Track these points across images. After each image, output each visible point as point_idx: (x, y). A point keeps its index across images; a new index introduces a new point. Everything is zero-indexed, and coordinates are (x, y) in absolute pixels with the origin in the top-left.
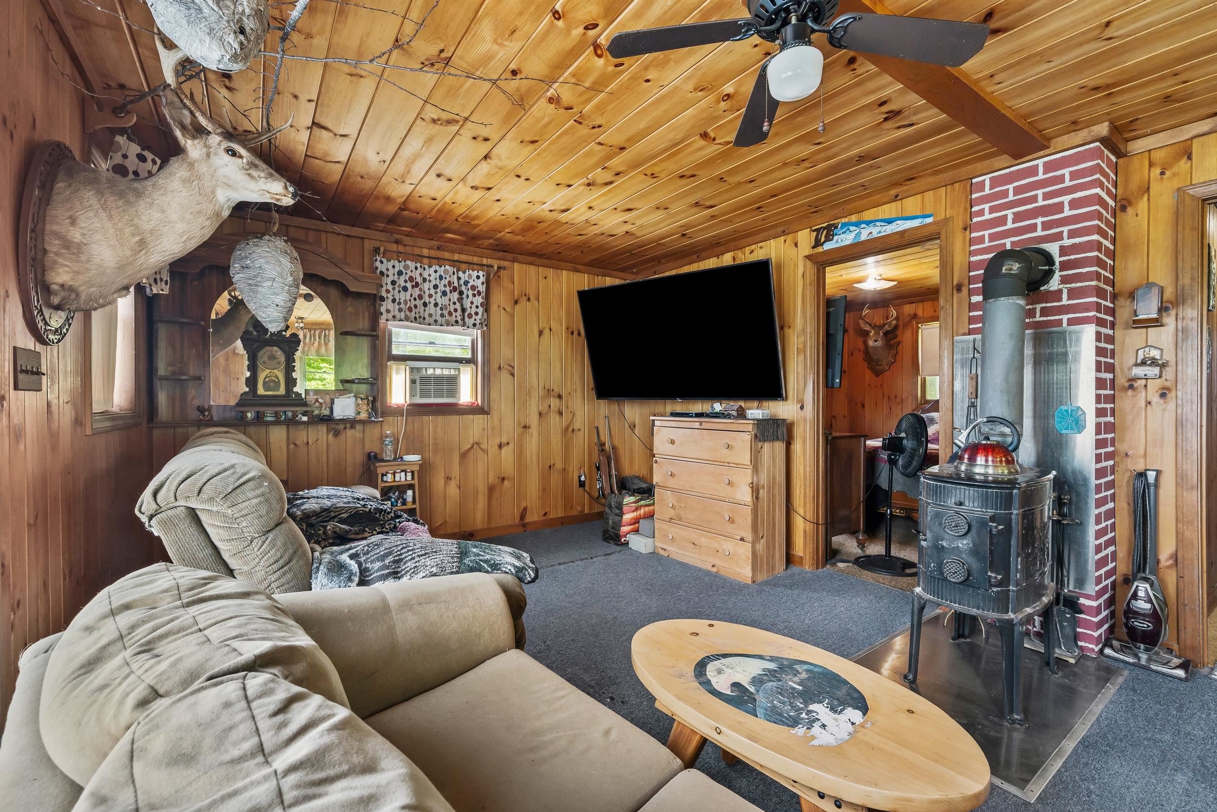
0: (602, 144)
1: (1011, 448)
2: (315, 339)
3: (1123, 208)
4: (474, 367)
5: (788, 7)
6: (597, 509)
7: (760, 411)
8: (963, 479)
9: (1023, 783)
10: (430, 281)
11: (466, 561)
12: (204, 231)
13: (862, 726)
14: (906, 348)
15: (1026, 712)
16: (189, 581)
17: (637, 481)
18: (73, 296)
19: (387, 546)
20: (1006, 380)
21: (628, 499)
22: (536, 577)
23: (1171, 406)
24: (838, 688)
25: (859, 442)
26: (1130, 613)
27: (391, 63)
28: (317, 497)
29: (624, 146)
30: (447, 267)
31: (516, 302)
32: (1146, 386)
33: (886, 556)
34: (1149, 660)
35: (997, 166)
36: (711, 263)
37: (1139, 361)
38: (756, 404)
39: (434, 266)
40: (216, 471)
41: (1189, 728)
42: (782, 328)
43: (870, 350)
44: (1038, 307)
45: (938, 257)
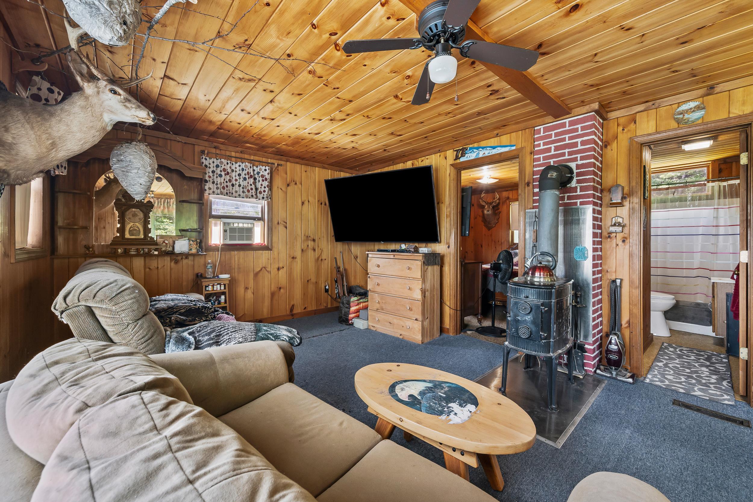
0: (339, 98)
1: (552, 268)
2: (161, 204)
3: (606, 146)
4: (263, 223)
5: (440, 34)
6: (335, 305)
7: (426, 249)
8: (529, 284)
9: (555, 439)
10: (236, 171)
11: (260, 334)
12: (95, 139)
13: (475, 413)
14: (504, 214)
15: (558, 404)
16: (95, 347)
17: (358, 289)
18: (6, 176)
19: (212, 327)
20: (550, 233)
21: (354, 299)
22: (301, 342)
23: (627, 247)
24: (464, 395)
25: (479, 265)
26: (608, 351)
27: (215, 45)
28: (165, 300)
29: (352, 100)
30: (247, 163)
31: (288, 185)
32: (616, 236)
33: (492, 327)
34: (617, 375)
35: (546, 121)
36: (400, 167)
37: (613, 224)
38: (424, 245)
39: (238, 163)
40: (105, 284)
41: (633, 407)
42: (438, 203)
43: (485, 216)
44: (566, 195)
45: (518, 168)
